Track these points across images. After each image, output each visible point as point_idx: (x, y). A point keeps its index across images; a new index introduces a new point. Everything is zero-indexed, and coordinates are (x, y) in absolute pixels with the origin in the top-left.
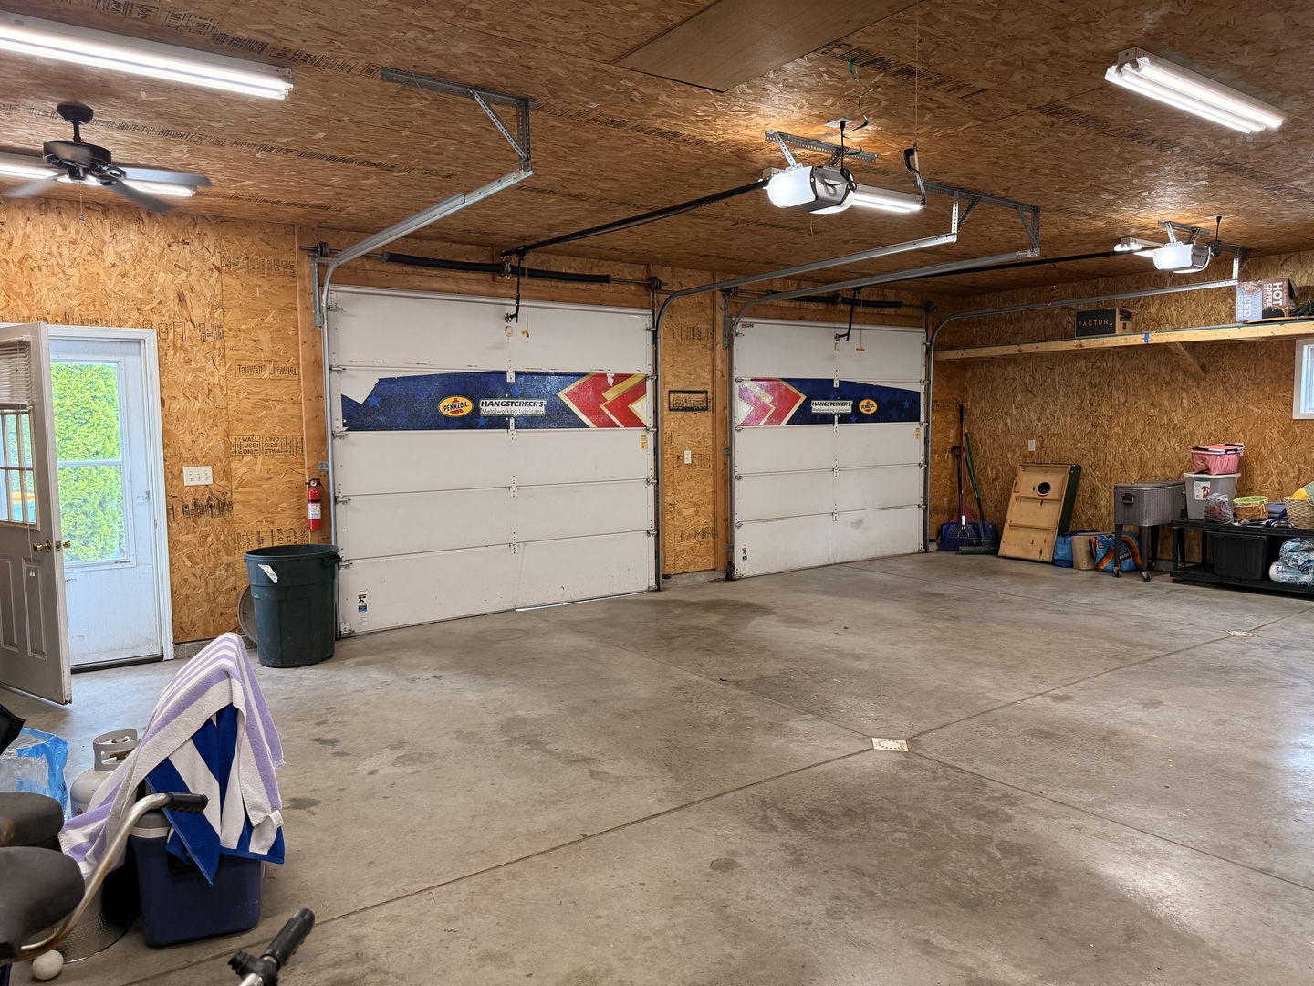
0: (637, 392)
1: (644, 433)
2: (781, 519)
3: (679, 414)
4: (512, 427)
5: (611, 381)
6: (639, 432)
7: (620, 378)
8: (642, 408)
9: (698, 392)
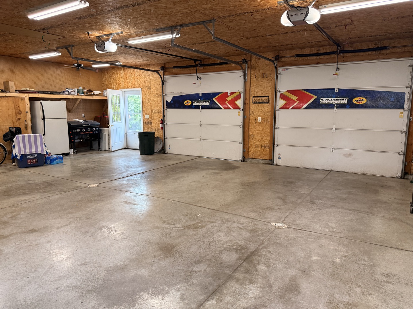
0: (238, 97)
1: (239, 111)
2: (299, 146)
3: (256, 105)
4: (201, 108)
5: (229, 94)
6: (238, 110)
7: (232, 93)
8: (240, 103)
9: (265, 96)
